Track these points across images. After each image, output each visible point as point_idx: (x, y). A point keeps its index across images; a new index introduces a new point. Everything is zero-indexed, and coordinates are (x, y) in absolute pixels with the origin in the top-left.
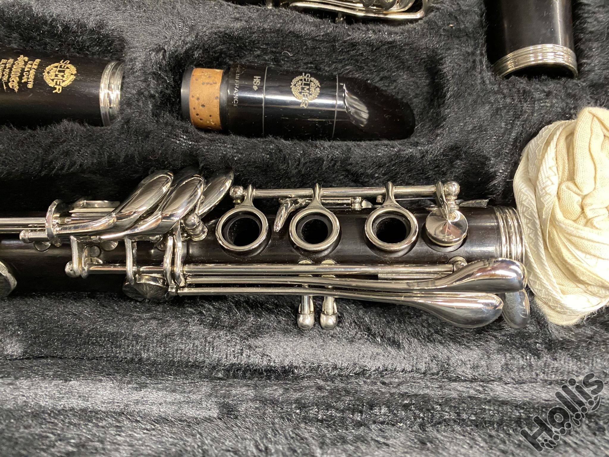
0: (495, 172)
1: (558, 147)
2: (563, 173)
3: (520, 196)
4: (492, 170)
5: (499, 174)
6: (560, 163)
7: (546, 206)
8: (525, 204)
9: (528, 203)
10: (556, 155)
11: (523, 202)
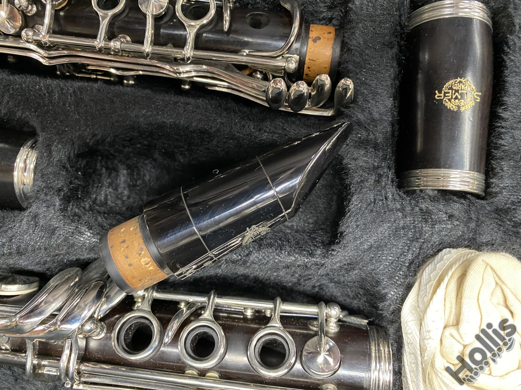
0: (386, 294)
1: (448, 289)
2: (450, 316)
3: (406, 328)
4: (383, 292)
5: (390, 296)
6: (448, 305)
7: (428, 349)
8: (410, 337)
9: (412, 337)
10: (445, 295)
11: (408, 335)
